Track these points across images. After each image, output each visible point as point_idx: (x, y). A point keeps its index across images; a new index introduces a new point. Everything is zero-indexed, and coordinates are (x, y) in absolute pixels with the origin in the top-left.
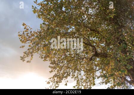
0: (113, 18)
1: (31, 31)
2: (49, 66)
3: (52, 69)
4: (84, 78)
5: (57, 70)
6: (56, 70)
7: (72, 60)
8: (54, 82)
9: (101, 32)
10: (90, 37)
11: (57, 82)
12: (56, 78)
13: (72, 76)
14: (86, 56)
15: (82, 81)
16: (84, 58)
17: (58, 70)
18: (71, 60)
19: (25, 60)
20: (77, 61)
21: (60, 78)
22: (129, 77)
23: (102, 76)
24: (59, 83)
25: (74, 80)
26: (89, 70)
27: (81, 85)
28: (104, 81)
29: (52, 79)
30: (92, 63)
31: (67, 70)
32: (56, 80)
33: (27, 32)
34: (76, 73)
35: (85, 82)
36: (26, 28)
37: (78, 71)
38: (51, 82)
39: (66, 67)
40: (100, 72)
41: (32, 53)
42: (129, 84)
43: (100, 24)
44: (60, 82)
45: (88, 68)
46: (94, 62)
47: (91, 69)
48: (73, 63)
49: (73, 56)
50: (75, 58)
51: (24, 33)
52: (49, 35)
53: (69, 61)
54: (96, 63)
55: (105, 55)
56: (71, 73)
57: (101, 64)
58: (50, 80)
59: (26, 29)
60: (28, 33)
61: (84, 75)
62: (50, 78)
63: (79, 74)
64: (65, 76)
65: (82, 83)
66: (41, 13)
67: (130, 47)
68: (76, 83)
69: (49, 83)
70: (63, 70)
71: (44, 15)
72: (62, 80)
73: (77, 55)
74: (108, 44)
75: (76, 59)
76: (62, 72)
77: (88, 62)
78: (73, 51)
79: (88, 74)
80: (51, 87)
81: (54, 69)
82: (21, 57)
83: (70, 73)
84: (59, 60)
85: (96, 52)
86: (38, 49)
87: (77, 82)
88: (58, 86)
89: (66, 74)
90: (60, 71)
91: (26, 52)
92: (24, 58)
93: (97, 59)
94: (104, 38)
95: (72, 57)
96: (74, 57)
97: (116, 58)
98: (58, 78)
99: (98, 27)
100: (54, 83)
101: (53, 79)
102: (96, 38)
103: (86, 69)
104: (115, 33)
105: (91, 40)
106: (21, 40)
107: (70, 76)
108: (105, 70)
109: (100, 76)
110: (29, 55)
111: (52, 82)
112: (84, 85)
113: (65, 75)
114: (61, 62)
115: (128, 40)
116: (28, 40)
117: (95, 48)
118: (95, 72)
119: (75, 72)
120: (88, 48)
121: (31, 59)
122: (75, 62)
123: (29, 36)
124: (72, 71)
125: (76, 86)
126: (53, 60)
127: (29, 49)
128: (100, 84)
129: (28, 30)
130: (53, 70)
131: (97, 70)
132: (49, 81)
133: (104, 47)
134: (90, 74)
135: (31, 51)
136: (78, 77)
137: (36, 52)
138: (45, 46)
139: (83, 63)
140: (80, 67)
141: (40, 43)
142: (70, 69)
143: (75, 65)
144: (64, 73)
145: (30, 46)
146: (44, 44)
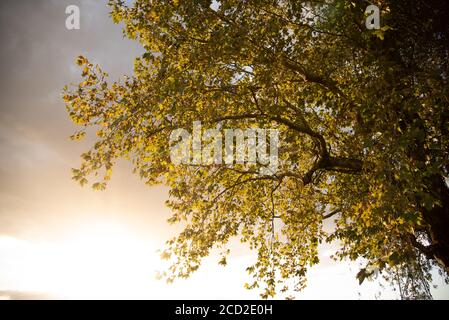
0: (382, 38)
1: (106, 84)
2: (167, 202)
3: (176, 211)
4: (284, 240)
5: (192, 213)
6: (190, 216)
7: (245, 182)
8: (185, 253)
9: (343, 86)
10: (306, 105)
11: (193, 254)
12: (189, 242)
13: (243, 237)
14: (292, 168)
15: (277, 251)
16: (283, 176)
17: (198, 214)
18: (238, 182)
19: (87, 182)
20: (262, 185)
21: (203, 240)
22: (426, 236)
23: (340, 235)
24: (199, 257)
25: (251, 248)
26: (301, 215)
27: (271, 262)
28: (348, 248)
29: (176, 242)
30: (311, 193)
31: (226, 215)
32: (188, 249)
33: (93, 87)
34: (258, 226)
35: (287, 254)
36: (90, 73)
37: (263, 217)
38: (173, 253)
39: (223, 204)
40: (336, 221)
41: (108, 156)
42: (423, 257)
43: (341, 58)
44: (202, 255)
45: (296, 209)
46: (316, 188)
47: (308, 211)
48: (248, 193)
49: (247, 169)
50: (255, 176)
51: (81, 90)
52: (166, 95)
53: (233, 187)
54: (324, 191)
55: (353, 164)
56: (241, 227)
57: (339, 193)
58: (170, 249)
59: (87, 76)
60: (94, 90)
61: (284, 232)
62: (172, 242)
63: (267, 228)
64: (220, 236)
65: (276, 257)
66: (137, 22)
67: (435, 140)
68: (257, 256)
69: (167, 256)
70: (212, 215)
71: (150, 28)
72: (211, 246)
74: (365, 129)
75: (257, 178)
76: (209, 222)
77: (297, 188)
79: (296, 229)
80: (174, 270)
81: (183, 210)
82: (76, 171)
83: (237, 226)
84: (199, 181)
85: (325, 155)
86: (130, 144)
87: (260, 254)
88: (197, 267)
89: (224, 227)
90: (204, 218)
91: (89, 153)
92: (84, 174)
93: (329, 177)
94: (352, 105)
95: (245, 173)
96: (252, 171)
97: (390, 176)
98: (195, 240)
99: (333, 70)
100: (184, 256)
101: (182, 245)
102: (327, 108)
103: (291, 212)
104: (390, 89)
105: (308, 114)
106: (72, 114)
107: (236, 233)
108: (351, 215)
109: (336, 233)
110: (99, 165)
111: (176, 253)
112: (283, 262)
113: (218, 233)
114: (206, 187)
115: (429, 114)
116: (95, 114)
117: (323, 141)
118: (321, 222)
119: (253, 223)
120: (298, 142)
121: (107, 178)
122: (255, 187)
123: (97, 100)
124: (242, 220)
125: (258, 265)
126: (179, 180)
127: (97, 146)
128: (335, 259)
129: (94, 78)
130: (180, 217)
131: (325, 214)
132: (168, 252)
133: (351, 138)
134: (303, 229)
135: (107, 148)
136: (264, 237)
137: (121, 154)
138: (151, 133)
139: (279, 194)
140: (271, 207)
141: (135, 123)
142: (238, 214)
143: (254, 200)
144: (216, 224)
145: (101, 134)
146: (149, 127)
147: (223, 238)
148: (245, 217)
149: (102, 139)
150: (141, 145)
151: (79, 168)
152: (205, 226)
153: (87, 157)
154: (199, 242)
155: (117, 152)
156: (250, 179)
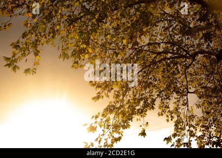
2: (91, 82)
3: (99, 90)
5: (113, 91)
7: (160, 62)
8: (108, 126)
11: (116, 127)
12: (112, 116)
13: (160, 111)
16: (196, 54)
17: (118, 92)
18: (154, 62)
19: (18, 68)
20: (176, 64)
21: (124, 114)
24: (121, 129)
25: (168, 121)
27: (187, 133)
29: (100, 117)
31: (144, 92)
32: (111, 122)
37: (177, 93)
38: (98, 126)
39: (140, 82)
41: (35, 44)
44: (125, 127)
48: (163, 71)
49: (161, 50)
50: (169, 55)
53: (149, 66)
58: (96, 122)
62: (97, 117)
63: (181, 102)
64: (138, 110)
65: (192, 129)
69: (93, 129)
70: (131, 92)
72: (131, 119)
73: (173, 44)
75: (171, 57)
76: (128, 98)
77: (211, 65)
78: (161, 35)
79: (210, 103)
81: (104, 89)
82: (7, 59)
83: (153, 101)
86: (54, 32)
87: (176, 125)
89: (142, 103)
90: (124, 95)
91: (18, 42)
92: (15, 61)
95: (159, 53)
96: (166, 52)
98: (117, 114)
100: (108, 128)
101: (105, 119)
107: (153, 108)
110: (27, 52)
111: (100, 126)
113: (137, 108)
116: (18, 6)
119: (168, 98)
121: (37, 63)
122: (169, 66)
124: (158, 95)
125: (175, 135)
127: (24, 36)
130: (103, 94)
132: (94, 125)
135: (33, 37)
136: (180, 110)
137: (47, 42)
138: (72, 21)
139: (193, 71)
140: (185, 83)
141: (56, 12)
142: (155, 90)
143: (169, 77)
144: (134, 99)
145: (26, 24)
146: (69, 16)
147: (142, 112)
148: (160, 93)
149: (29, 29)
150: (64, 33)
151: (10, 56)
152: (125, 102)
153: (16, 46)
154: (120, 116)
155: (43, 40)
156: (165, 59)
